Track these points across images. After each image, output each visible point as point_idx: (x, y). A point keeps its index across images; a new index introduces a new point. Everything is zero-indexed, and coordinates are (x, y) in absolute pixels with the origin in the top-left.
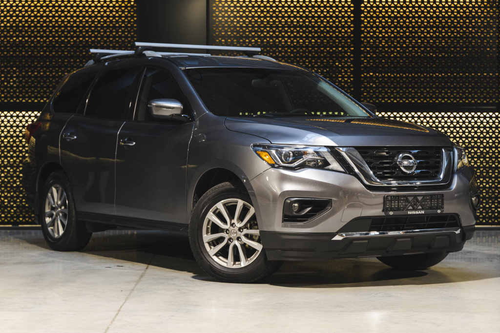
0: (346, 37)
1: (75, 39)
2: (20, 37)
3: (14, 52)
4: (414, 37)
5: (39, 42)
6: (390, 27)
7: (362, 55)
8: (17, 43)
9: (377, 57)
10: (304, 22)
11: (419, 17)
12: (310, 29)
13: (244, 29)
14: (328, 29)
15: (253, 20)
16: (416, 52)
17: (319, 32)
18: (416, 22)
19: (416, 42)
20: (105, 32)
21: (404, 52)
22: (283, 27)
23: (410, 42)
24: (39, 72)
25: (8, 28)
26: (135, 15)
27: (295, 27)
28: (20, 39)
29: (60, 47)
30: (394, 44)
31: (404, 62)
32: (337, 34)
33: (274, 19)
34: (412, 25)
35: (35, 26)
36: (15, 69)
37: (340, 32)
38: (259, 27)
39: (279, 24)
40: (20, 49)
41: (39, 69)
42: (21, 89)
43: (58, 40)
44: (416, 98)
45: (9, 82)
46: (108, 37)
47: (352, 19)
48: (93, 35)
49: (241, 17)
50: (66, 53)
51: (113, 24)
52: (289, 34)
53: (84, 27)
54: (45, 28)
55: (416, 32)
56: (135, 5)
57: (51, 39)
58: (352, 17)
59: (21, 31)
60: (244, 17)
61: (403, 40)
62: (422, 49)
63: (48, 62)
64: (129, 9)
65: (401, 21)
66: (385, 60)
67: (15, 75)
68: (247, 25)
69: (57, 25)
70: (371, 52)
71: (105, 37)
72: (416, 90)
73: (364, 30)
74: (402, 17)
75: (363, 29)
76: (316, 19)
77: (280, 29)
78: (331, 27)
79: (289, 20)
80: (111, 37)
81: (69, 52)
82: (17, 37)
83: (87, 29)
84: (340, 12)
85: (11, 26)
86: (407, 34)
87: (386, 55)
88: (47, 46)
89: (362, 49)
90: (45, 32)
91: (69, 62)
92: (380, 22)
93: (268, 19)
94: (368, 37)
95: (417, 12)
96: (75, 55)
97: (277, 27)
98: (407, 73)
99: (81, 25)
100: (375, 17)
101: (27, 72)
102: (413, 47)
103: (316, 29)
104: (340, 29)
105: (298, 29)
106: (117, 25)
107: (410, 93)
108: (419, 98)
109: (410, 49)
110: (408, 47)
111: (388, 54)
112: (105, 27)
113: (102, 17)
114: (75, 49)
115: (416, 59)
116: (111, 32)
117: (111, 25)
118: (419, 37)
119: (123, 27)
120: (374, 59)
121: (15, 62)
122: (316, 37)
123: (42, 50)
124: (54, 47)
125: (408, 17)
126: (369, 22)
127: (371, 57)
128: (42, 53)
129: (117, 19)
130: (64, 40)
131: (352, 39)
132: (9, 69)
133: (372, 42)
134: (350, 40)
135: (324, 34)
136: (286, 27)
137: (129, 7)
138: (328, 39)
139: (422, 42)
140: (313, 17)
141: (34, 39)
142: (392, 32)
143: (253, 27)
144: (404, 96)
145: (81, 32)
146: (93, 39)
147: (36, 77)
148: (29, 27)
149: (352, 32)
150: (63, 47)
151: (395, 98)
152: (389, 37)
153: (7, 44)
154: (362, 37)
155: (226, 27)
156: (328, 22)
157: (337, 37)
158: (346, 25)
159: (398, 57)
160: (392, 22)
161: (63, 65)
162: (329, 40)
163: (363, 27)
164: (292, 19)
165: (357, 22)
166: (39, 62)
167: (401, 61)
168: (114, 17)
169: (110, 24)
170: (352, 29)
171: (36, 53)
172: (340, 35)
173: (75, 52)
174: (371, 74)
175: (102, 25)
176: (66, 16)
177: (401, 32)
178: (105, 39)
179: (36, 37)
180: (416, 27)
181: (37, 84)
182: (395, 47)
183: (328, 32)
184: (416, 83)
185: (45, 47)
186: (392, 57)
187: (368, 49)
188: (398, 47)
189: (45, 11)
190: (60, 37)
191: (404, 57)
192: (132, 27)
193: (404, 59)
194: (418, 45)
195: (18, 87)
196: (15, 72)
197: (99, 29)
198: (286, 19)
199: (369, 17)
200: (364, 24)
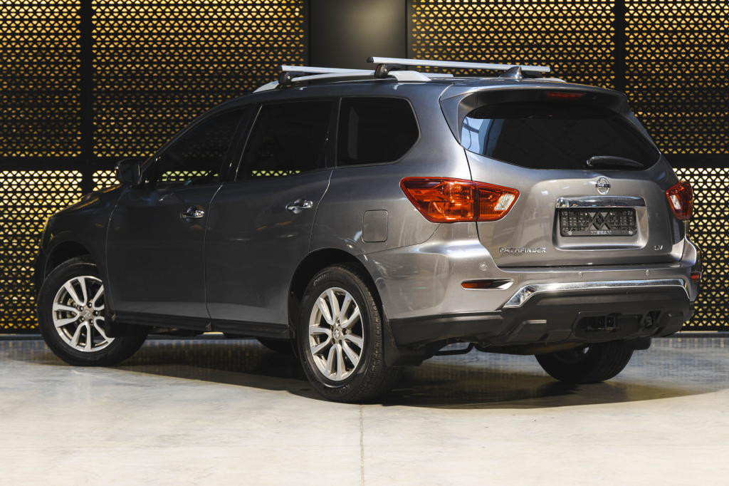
0: (604, 60)
1: (215, 66)
2: (138, 63)
3: (129, 84)
4: (701, 61)
5: (164, 70)
6: (666, 46)
7: (627, 87)
8: (134, 72)
9: (649, 89)
10: (543, 39)
11: (709, 31)
12: (552, 49)
13: (458, 50)
14: (578, 49)
15: (470, 37)
16: (705, 82)
17: (565, 54)
18: (705, 38)
19: (705, 67)
20: (259, 55)
21: (688, 82)
22: (513, 46)
23: (696, 67)
24: (164, 113)
25: (120, 51)
26: (301, 31)
27: (530, 46)
28: (138, 66)
29: (194, 77)
30: (673, 71)
31: (688, 96)
32: (591, 56)
33: (501, 35)
34: (698, 42)
35: (159, 48)
36: (129, 109)
37: (595, 53)
38: (479, 47)
39: (507, 43)
40: (138, 80)
41: (164, 109)
42: (138, 138)
43: (192, 67)
44: (705, 147)
45: (121, 128)
46: (263, 62)
47: (612, 34)
48: (241, 60)
49: (453, 32)
50: (203, 86)
51: (269, 44)
52: (522, 56)
53: (228, 48)
54: (172, 51)
55: (705, 53)
56: (301, 16)
57: (181, 66)
58: (612, 32)
59: (138, 56)
60: (457, 32)
61: (686, 64)
62: (714, 77)
63: (177, 99)
64: (293, 22)
65: (683, 36)
66: (659, 93)
67: (130, 118)
68: (462, 44)
69: (189, 46)
70: (640, 82)
71: (259, 63)
72: (705, 135)
73: (630, 50)
74: (683, 31)
75: (628, 49)
76: (561, 35)
77: (509, 49)
78: (582, 46)
79: (522, 37)
80: (267, 63)
81: (207, 84)
82: (133, 63)
83: (233, 51)
84: (595, 24)
85: (125, 48)
86: (692, 55)
87: (662, 86)
88: (176, 77)
89: (627, 77)
90: (172, 56)
91: (207, 99)
92: (653, 39)
93: (492, 35)
94: (636, 61)
95: (705, 24)
96: (216, 89)
97: (505, 47)
98: (692, 111)
99: (224, 46)
100: (645, 32)
101: (147, 114)
102: (701, 74)
103: (561, 49)
104: (595, 49)
105: (535, 49)
106: (276, 45)
107: (696, 140)
108: (709, 147)
109: (697, 77)
110: (692, 74)
111: (664, 85)
112: (258, 48)
113: (254, 34)
114: (216, 80)
115: (705, 92)
116: (267, 56)
117: (267, 46)
118: (709, 60)
119: (284, 48)
120: (645, 92)
121: (129, 99)
122: (561, 61)
123: (168, 82)
124: (186, 77)
125: (692, 31)
126: (636, 39)
127: (640, 89)
128: (168, 86)
129: (275, 36)
130: (200, 67)
131: (612, 63)
132: (122, 109)
133: (640, 68)
134: (610, 65)
135: (572, 57)
136: (518, 47)
137: (293, 19)
138: (578, 63)
139: (714, 67)
140: (556, 32)
141: (157, 67)
142: (670, 53)
143: (470, 47)
144: (688, 144)
145: (224, 55)
146: (241, 66)
147: (160, 120)
148: (151, 48)
149: (612, 53)
150: (198, 77)
151: (675, 148)
152: (666, 60)
153: (118, 74)
154: (627, 61)
155: (432, 47)
156: (578, 39)
157: (591, 61)
158: (604, 44)
159: (679, 89)
160: (670, 39)
161: (198, 103)
162: (580, 65)
163: (627, 46)
164: (526, 35)
165: (620, 38)
166: (164, 100)
167: (683, 94)
168: (271, 33)
169: (265, 44)
170: (612, 49)
171: (160, 86)
172: (595, 58)
173: (216, 84)
174: (640, 113)
175: (254, 46)
176: (202, 34)
177: (683, 53)
178: (259, 65)
179: (159, 63)
180: (705, 46)
181: (162, 131)
182: (675, 74)
183: (578, 54)
184: (705, 125)
185: (172, 77)
186: (670, 89)
187: (636, 77)
188: (679, 75)
189: (172, 27)
190: (194, 63)
191: (688, 89)
192: (297, 48)
193: (688, 92)
194: (707, 71)
195: (134, 135)
196: (130, 114)
197: (250, 51)
198: (518, 35)
199: (636, 32)
200: (629, 42)
